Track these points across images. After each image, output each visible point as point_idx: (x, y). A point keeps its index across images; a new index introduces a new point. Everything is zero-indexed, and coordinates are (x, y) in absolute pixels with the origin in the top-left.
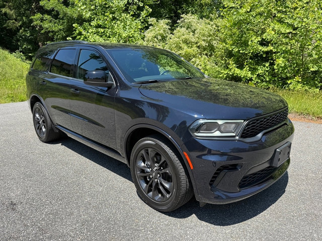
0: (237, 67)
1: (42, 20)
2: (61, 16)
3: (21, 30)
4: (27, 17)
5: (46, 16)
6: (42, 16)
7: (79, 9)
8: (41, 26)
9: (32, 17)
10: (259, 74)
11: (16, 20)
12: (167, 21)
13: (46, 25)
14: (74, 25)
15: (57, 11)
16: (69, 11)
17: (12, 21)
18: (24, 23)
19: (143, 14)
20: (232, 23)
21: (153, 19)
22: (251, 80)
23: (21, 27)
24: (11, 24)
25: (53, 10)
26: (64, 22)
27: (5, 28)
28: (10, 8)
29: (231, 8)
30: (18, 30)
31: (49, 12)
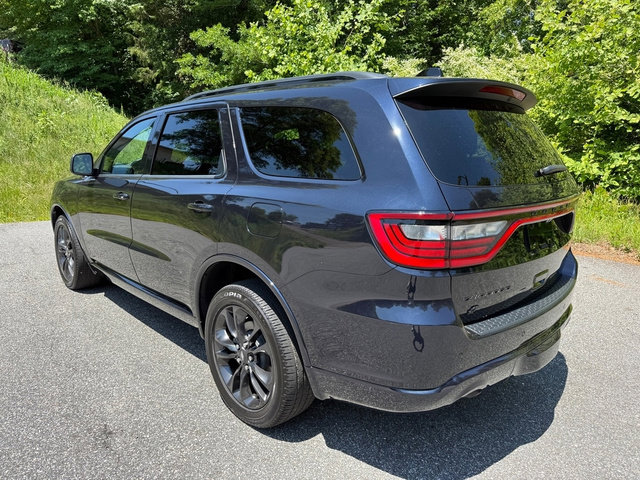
0: (568, 154)
1: (194, 65)
2: (225, 57)
3: (158, 85)
4: (170, 61)
5: (201, 59)
6: (193, 58)
7: (256, 45)
8: (191, 77)
9: (178, 61)
10: (616, 168)
11: (151, 66)
12: (418, 61)
13: (200, 74)
14: (246, 73)
15: (218, 49)
16: (238, 49)
17: (144, 69)
18: (163, 72)
19: (371, 50)
20: (557, 64)
21: (390, 58)
22: (598, 179)
23: (158, 79)
24: (144, 74)
25: (211, 48)
26: (230, 70)
27: (134, 81)
28: (142, 47)
29: (556, 32)
30: (154, 85)
31: (205, 51)
